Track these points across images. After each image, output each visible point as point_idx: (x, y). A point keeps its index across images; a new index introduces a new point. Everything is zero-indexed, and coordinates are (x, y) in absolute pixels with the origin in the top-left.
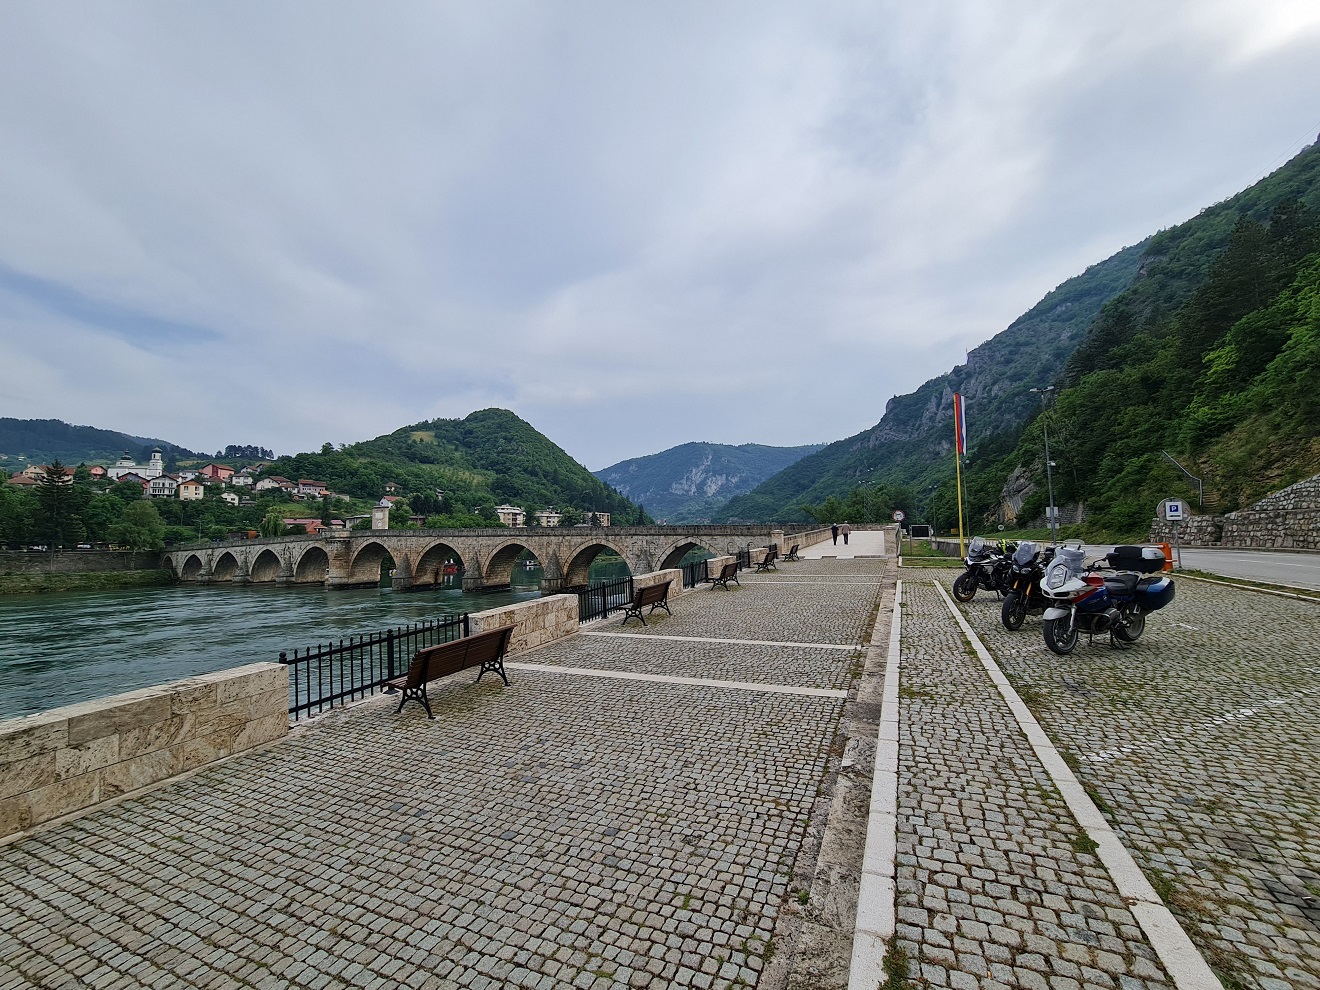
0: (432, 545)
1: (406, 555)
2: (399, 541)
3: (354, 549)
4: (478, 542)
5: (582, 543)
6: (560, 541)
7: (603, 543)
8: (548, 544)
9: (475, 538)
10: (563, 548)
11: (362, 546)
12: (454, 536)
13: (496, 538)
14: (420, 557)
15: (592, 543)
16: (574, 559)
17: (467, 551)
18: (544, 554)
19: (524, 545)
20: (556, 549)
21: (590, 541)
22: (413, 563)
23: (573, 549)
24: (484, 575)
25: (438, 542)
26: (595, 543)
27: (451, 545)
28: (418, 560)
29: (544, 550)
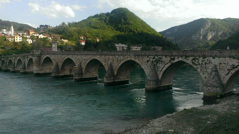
0: (66, 58)
1: (57, 62)
2: (55, 56)
3: (42, 59)
4: (81, 58)
5: (123, 59)
6: (113, 58)
7: (133, 59)
8: (109, 59)
9: (80, 56)
10: (115, 62)
11: (44, 58)
12: (73, 55)
13: (88, 56)
14: (62, 64)
15: (128, 59)
16: (119, 67)
17: (77, 61)
18: (107, 65)
19: (99, 59)
20: (112, 62)
21: (127, 58)
22: (59, 66)
23: (119, 62)
24: (83, 73)
25: (67, 57)
26: (129, 59)
27: (72, 59)
28: (61, 65)
29: (107, 62)
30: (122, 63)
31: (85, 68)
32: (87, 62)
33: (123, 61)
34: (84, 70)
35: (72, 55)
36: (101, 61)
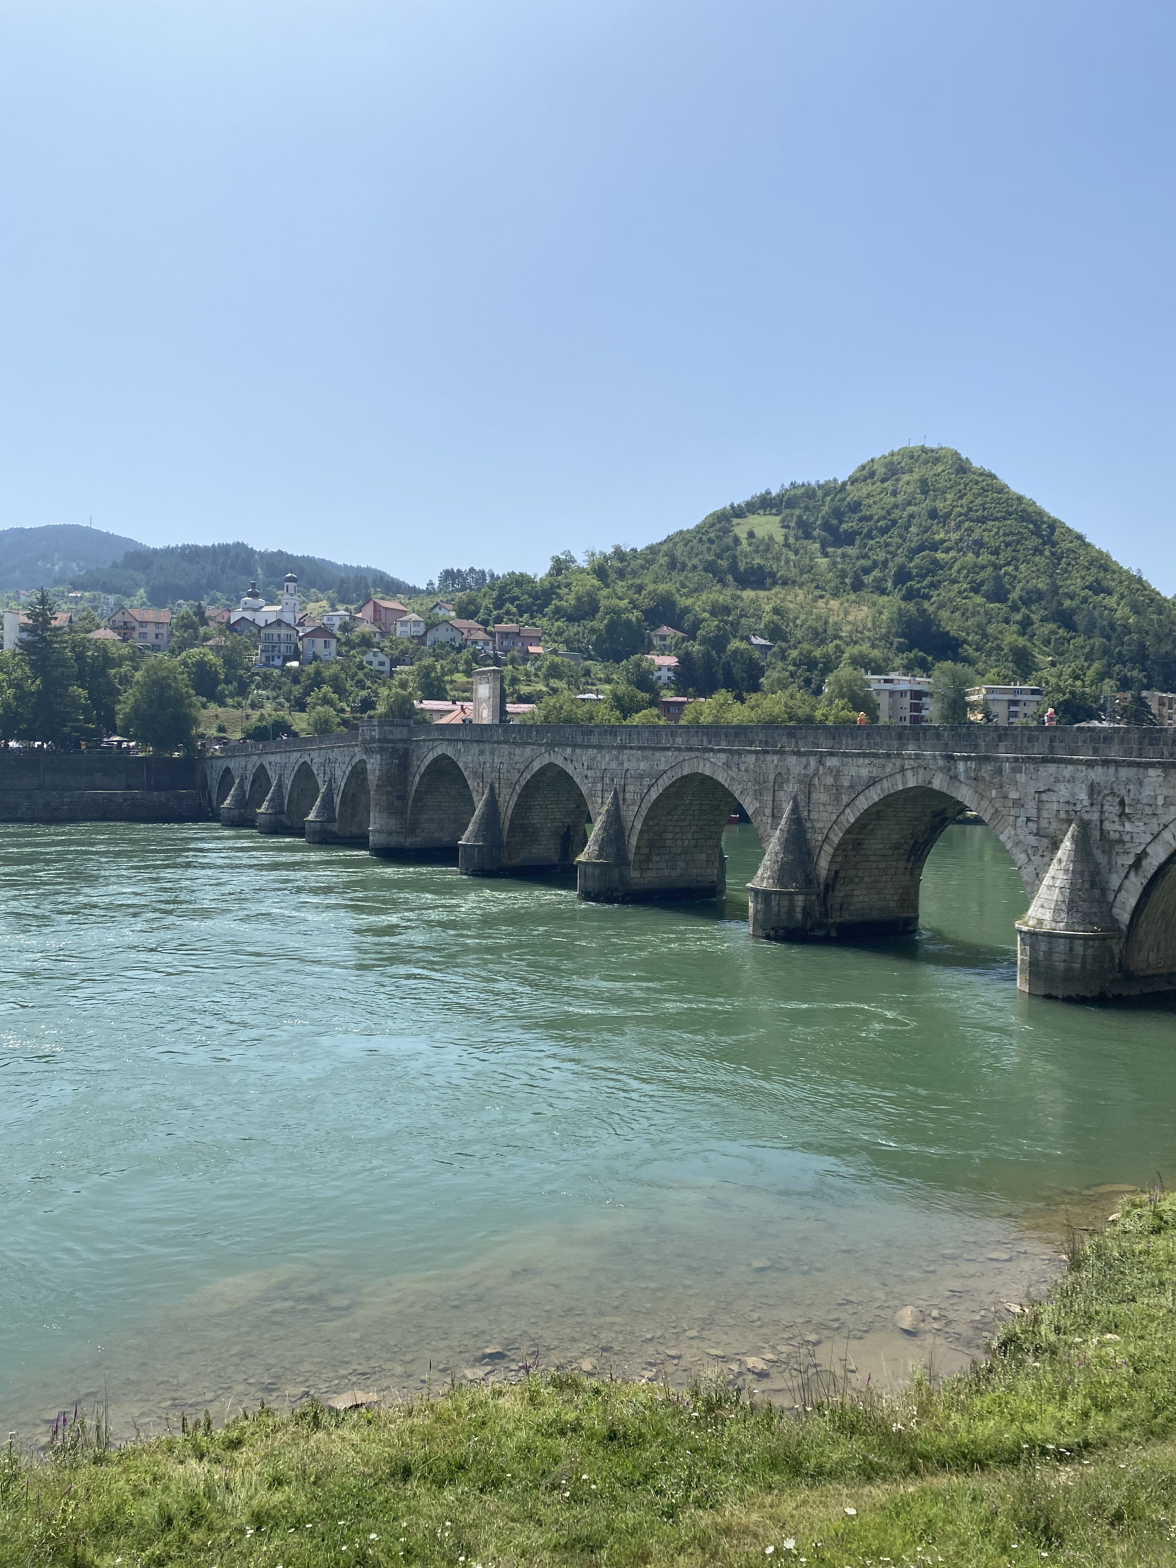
0: (536, 766)
1: (492, 788)
2: (481, 753)
3: (415, 768)
4: (622, 763)
5: (873, 782)
6: (811, 770)
7: (938, 783)
8: (780, 781)
9: (615, 752)
10: (820, 797)
11: (427, 762)
12: (575, 746)
13: (658, 754)
14: (515, 797)
15: (904, 782)
16: (849, 831)
17: (599, 786)
18: (768, 811)
19: (721, 777)
20: (801, 797)
21: (899, 777)
22: (502, 810)
23: (845, 799)
24: (631, 856)
25: (546, 760)
26: (911, 783)
27: (569, 769)
28: (512, 804)
29: (768, 798)
30: (863, 804)
31: (638, 826)
32: (654, 794)
33: (875, 795)
34: (634, 841)
35: (569, 750)
36: (736, 792)
